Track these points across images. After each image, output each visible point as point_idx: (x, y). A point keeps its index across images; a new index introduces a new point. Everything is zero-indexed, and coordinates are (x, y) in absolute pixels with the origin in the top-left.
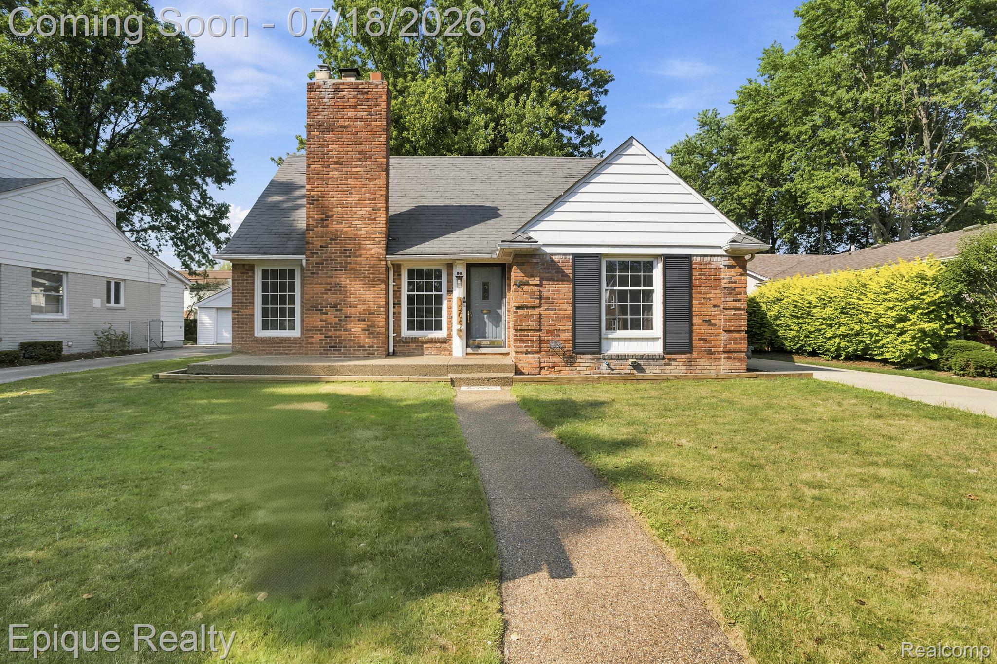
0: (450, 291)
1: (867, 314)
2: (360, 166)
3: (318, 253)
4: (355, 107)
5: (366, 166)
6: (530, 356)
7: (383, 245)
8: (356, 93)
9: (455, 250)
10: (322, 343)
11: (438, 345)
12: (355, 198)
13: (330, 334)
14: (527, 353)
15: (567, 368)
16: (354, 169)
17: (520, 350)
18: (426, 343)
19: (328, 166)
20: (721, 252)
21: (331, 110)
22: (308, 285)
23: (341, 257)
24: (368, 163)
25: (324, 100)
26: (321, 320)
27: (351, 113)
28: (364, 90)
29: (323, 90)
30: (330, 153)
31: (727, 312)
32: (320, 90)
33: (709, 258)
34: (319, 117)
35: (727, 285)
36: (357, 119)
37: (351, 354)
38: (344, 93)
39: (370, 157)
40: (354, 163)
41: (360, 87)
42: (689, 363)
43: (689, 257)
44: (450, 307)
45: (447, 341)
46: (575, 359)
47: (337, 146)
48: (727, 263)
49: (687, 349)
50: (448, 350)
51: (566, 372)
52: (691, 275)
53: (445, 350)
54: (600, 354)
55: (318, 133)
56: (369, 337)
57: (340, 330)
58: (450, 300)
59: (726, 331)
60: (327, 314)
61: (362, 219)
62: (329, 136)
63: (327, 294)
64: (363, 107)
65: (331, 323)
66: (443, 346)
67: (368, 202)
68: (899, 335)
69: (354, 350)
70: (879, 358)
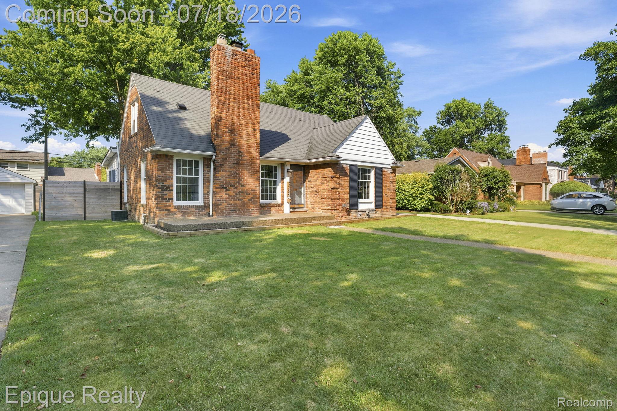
0: (283, 178)
1: (407, 192)
2: (247, 103)
3: (223, 153)
4: (244, 67)
5: (249, 104)
6: (336, 211)
7: (258, 150)
8: (244, 59)
9: (288, 157)
10: (226, 209)
11: (277, 208)
12: (244, 122)
13: (231, 202)
14: (334, 210)
15: (347, 216)
16: (243, 104)
17: (332, 209)
18: (272, 207)
19: (229, 99)
20: (389, 167)
21: (231, 65)
22: (218, 172)
23: (237, 156)
24: (250, 102)
25: (227, 58)
26: (226, 194)
27: (242, 70)
28: (249, 59)
29: (226, 51)
30: (230, 92)
31: (391, 191)
32: (225, 51)
33: (386, 169)
34: (224, 68)
35: (391, 180)
36: (245, 75)
37: (242, 214)
38: (238, 57)
39: (252, 98)
40: (243, 100)
41: (246, 56)
42: (382, 212)
43: (381, 168)
44: (282, 187)
45: (281, 205)
46: (350, 212)
47: (234, 88)
48: (391, 171)
49: (381, 207)
50: (282, 210)
51: (347, 218)
52: (382, 176)
53: (280, 210)
54: (357, 209)
55: (223, 78)
56: (252, 204)
57: (237, 200)
58: (283, 184)
59: (391, 199)
60: (229, 190)
61: (247, 134)
62: (230, 81)
63: (229, 178)
64: (248, 68)
65: (231, 196)
66: (280, 208)
67: (251, 125)
68: (420, 200)
69: (244, 212)
70: (410, 209)
